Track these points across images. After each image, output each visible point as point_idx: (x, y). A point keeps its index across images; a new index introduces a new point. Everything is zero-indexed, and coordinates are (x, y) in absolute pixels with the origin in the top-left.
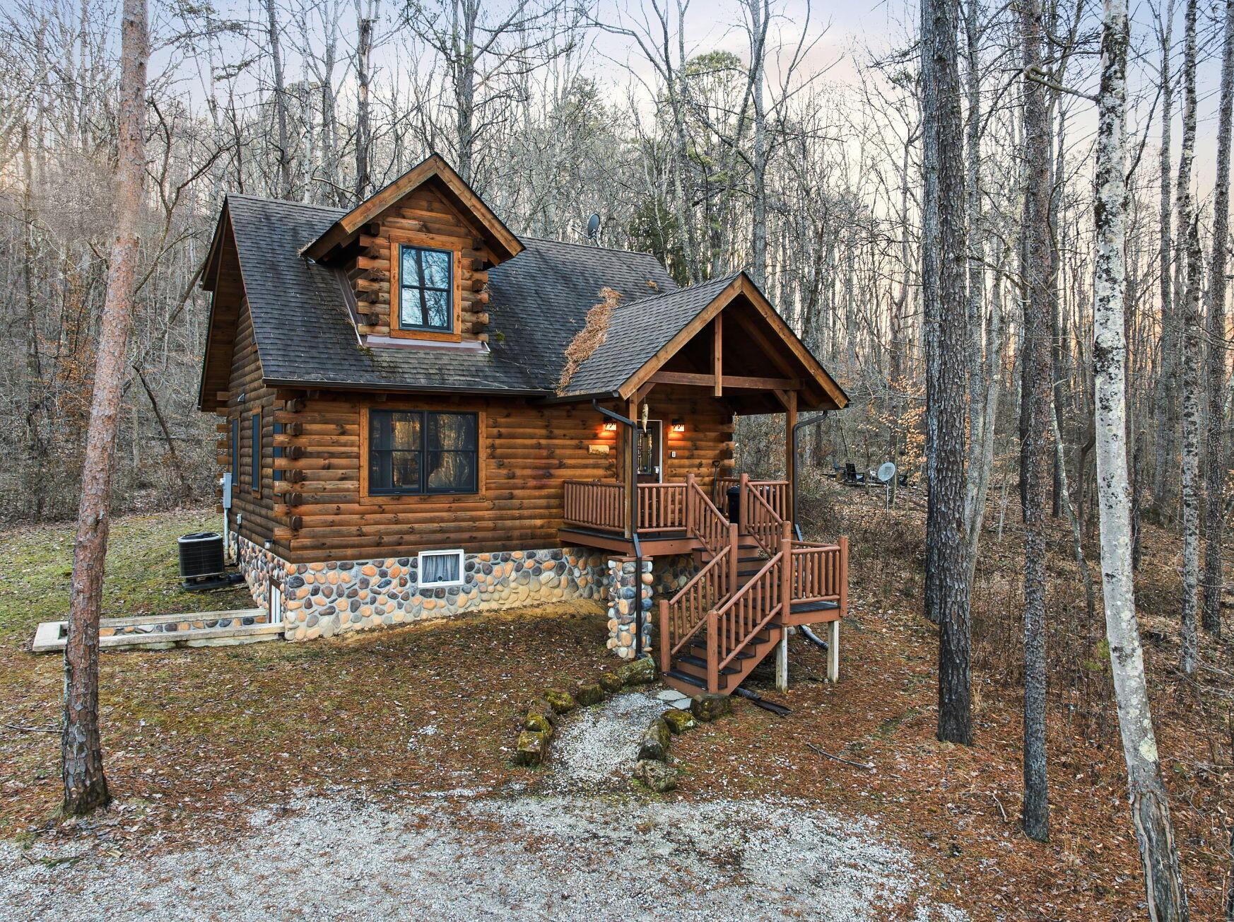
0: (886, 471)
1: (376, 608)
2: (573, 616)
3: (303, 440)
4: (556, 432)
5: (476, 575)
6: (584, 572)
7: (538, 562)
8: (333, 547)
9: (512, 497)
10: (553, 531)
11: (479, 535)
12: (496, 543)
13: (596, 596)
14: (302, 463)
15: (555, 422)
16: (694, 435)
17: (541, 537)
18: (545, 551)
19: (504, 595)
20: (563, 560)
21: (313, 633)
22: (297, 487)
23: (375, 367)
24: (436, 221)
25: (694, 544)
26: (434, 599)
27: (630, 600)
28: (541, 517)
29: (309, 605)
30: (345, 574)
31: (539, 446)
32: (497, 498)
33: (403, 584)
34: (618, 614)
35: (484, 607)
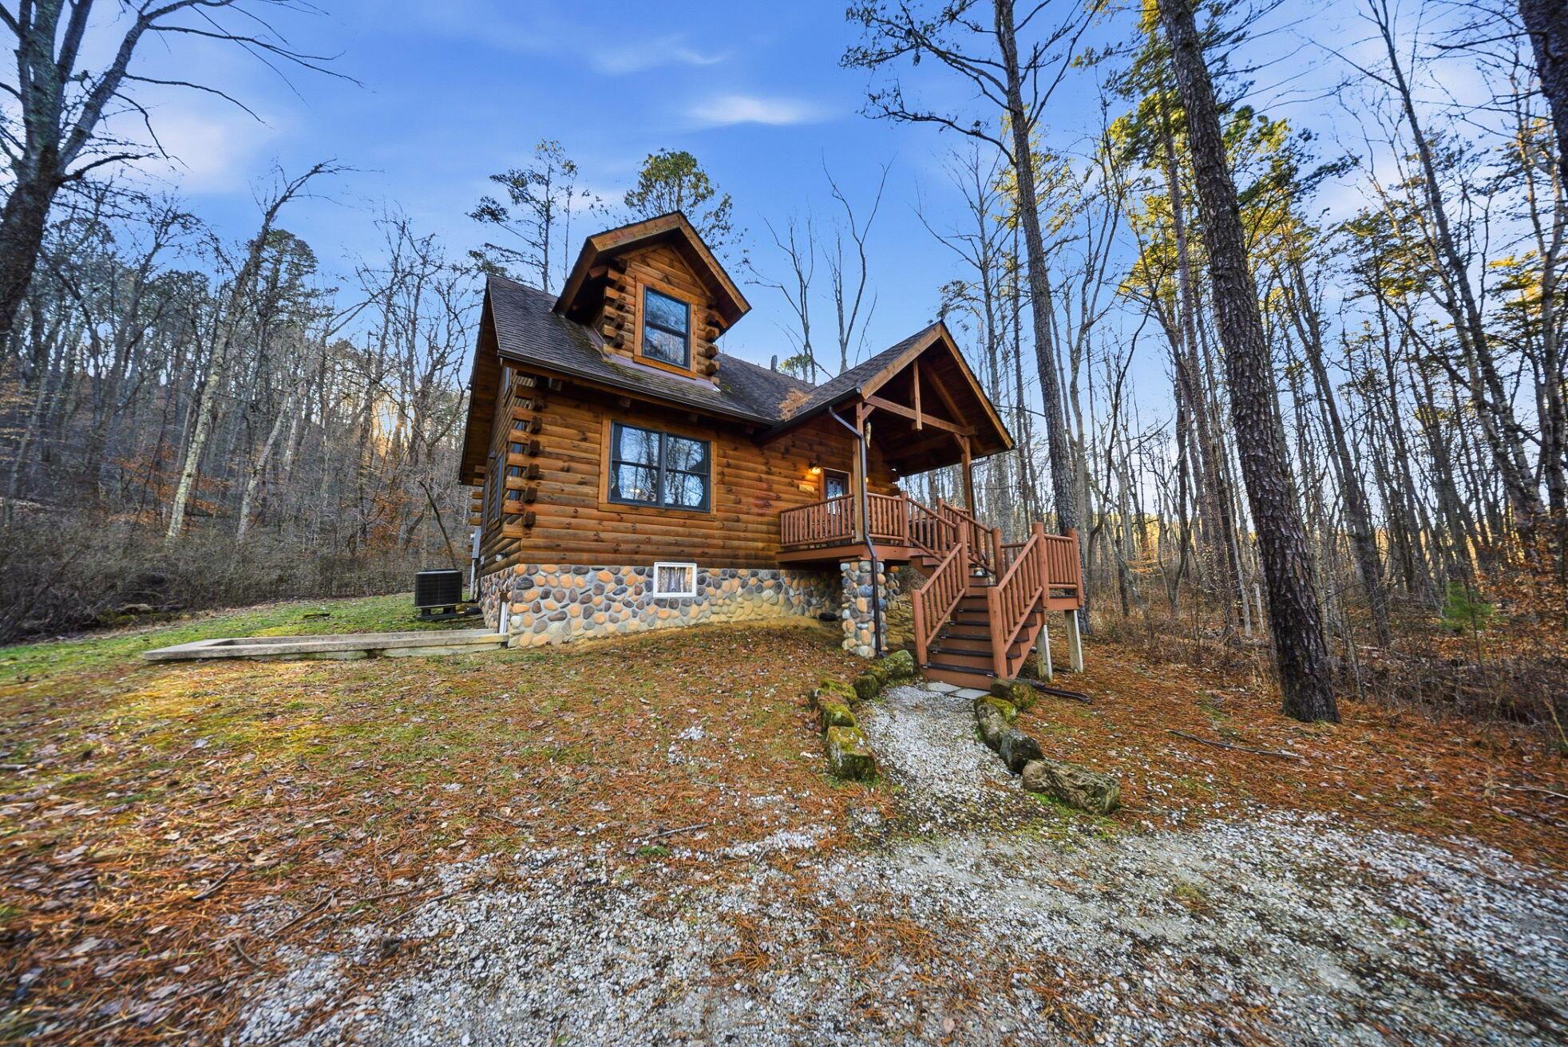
1: (610, 615)
2: (796, 627)
3: (541, 439)
4: (774, 469)
5: (708, 589)
6: (798, 592)
7: (760, 580)
8: (566, 550)
9: (738, 520)
10: (772, 553)
11: (711, 551)
12: (725, 560)
13: (807, 613)
14: (539, 461)
15: (772, 461)
17: (762, 558)
18: (767, 571)
19: (732, 608)
20: (781, 580)
21: (540, 639)
22: (533, 484)
25: (913, 552)
26: (667, 609)
27: (868, 599)
28: (763, 541)
29: (538, 610)
30: (579, 579)
31: (760, 480)
32: (727, 520)
33: (639, 593)
34: (855, 613)
35: (714, 618)
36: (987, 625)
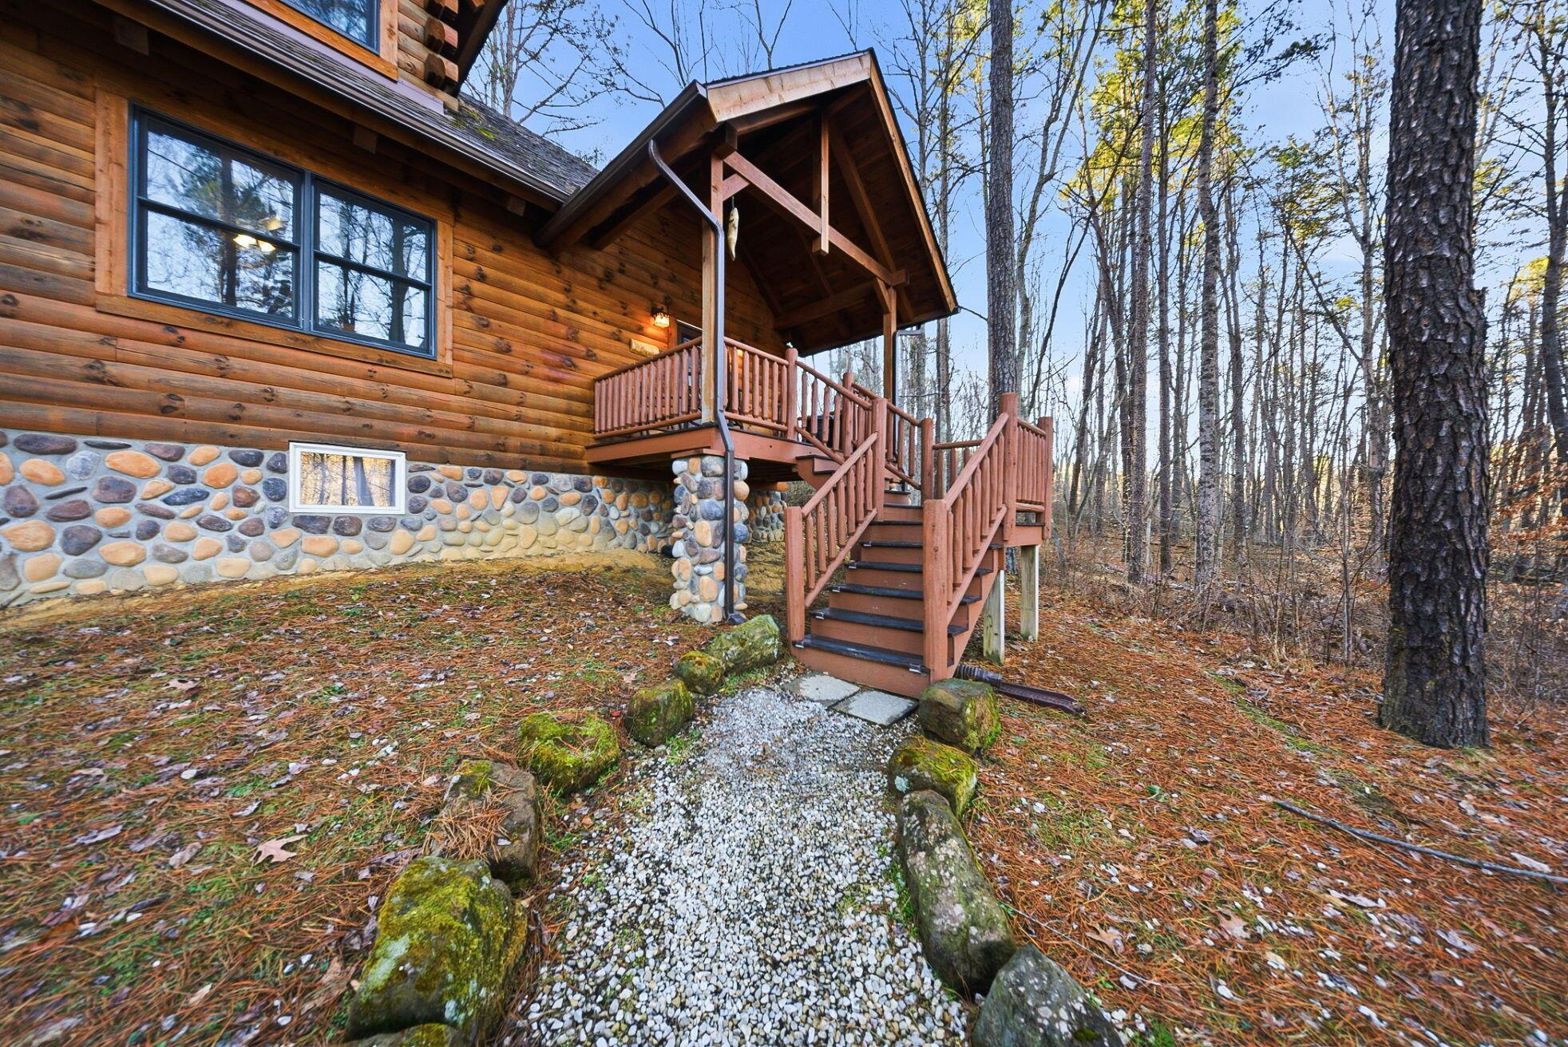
1: (157, 549)
2: (609, 568)
4: (581, 303)
5: (433, 502)
6: (625, 513)
7: (552, 492)
9: (505, 383)
10: (579, 448)
11: (441, 433)
12: (475, 452)
13: (641, 547)
17: (557, 455)
18: (565, 476)
19: (491, 536)
20: (594, 493)
27: (716, 523)
28: (558, 425)
31: (554, 318)
32: (477, 379)
33: (244, 502)
34: (692, 547)
35: (449, 554)
36: (919, 572)
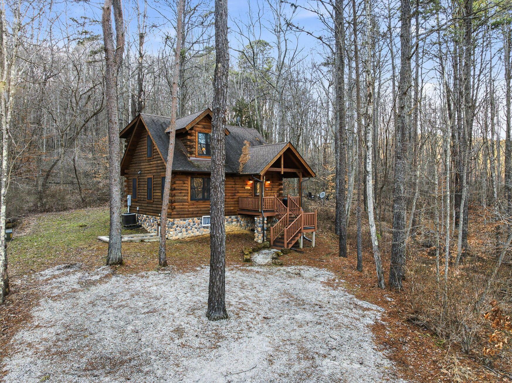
0: (322, 195)
1: (192, 231)
4: (237, 183)
6: (244, 222)
7: (232, 219)
8: (181, 215)
10: (236, 211)
13: (247, 229)
14: (174, 192)
15: (236, 180)
16: (272, 184)
17: (233, 212)
18: (234, 216)
20: (239, 219)
21: (177, 237)
22: (173, 198)
23: (194, 166)
24: (207, 125)
25: (277, 213)
26: (205, 229)
27: (261, 228)
28: (233, 207)
29: (176, 230)
30: (184, 222)
31: (232, 187)
33: (198, 225)
34: (258, 231)
